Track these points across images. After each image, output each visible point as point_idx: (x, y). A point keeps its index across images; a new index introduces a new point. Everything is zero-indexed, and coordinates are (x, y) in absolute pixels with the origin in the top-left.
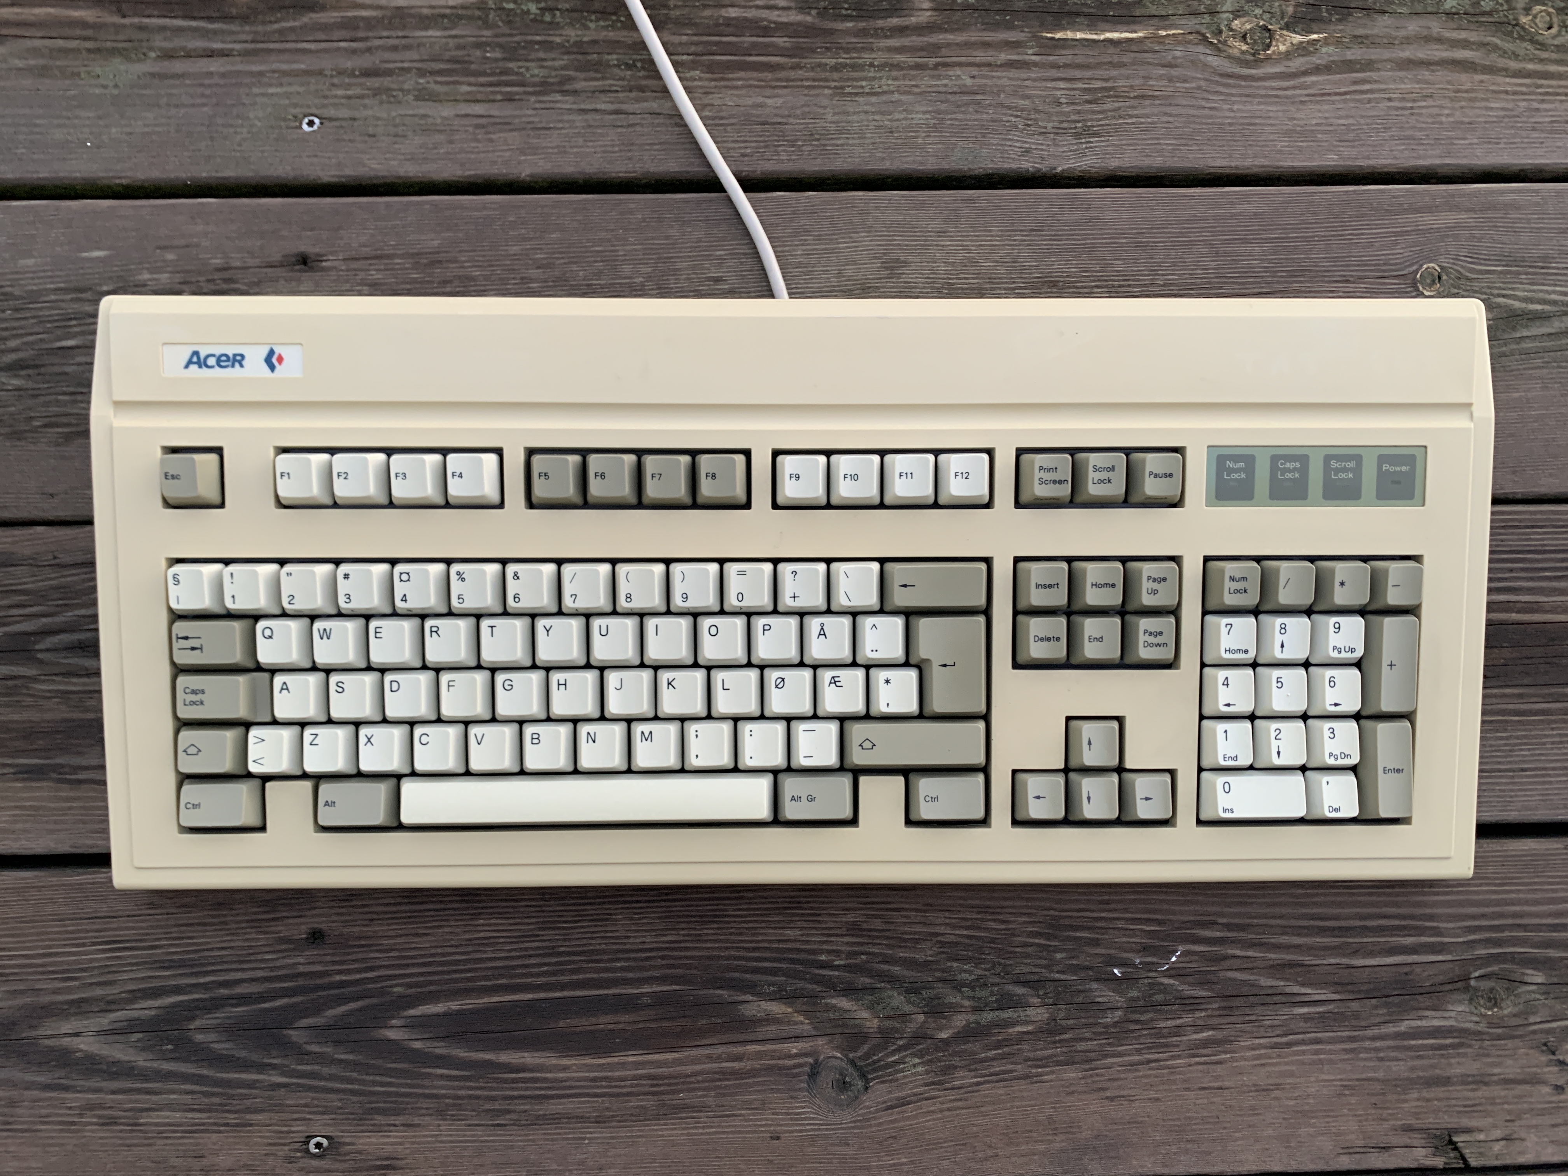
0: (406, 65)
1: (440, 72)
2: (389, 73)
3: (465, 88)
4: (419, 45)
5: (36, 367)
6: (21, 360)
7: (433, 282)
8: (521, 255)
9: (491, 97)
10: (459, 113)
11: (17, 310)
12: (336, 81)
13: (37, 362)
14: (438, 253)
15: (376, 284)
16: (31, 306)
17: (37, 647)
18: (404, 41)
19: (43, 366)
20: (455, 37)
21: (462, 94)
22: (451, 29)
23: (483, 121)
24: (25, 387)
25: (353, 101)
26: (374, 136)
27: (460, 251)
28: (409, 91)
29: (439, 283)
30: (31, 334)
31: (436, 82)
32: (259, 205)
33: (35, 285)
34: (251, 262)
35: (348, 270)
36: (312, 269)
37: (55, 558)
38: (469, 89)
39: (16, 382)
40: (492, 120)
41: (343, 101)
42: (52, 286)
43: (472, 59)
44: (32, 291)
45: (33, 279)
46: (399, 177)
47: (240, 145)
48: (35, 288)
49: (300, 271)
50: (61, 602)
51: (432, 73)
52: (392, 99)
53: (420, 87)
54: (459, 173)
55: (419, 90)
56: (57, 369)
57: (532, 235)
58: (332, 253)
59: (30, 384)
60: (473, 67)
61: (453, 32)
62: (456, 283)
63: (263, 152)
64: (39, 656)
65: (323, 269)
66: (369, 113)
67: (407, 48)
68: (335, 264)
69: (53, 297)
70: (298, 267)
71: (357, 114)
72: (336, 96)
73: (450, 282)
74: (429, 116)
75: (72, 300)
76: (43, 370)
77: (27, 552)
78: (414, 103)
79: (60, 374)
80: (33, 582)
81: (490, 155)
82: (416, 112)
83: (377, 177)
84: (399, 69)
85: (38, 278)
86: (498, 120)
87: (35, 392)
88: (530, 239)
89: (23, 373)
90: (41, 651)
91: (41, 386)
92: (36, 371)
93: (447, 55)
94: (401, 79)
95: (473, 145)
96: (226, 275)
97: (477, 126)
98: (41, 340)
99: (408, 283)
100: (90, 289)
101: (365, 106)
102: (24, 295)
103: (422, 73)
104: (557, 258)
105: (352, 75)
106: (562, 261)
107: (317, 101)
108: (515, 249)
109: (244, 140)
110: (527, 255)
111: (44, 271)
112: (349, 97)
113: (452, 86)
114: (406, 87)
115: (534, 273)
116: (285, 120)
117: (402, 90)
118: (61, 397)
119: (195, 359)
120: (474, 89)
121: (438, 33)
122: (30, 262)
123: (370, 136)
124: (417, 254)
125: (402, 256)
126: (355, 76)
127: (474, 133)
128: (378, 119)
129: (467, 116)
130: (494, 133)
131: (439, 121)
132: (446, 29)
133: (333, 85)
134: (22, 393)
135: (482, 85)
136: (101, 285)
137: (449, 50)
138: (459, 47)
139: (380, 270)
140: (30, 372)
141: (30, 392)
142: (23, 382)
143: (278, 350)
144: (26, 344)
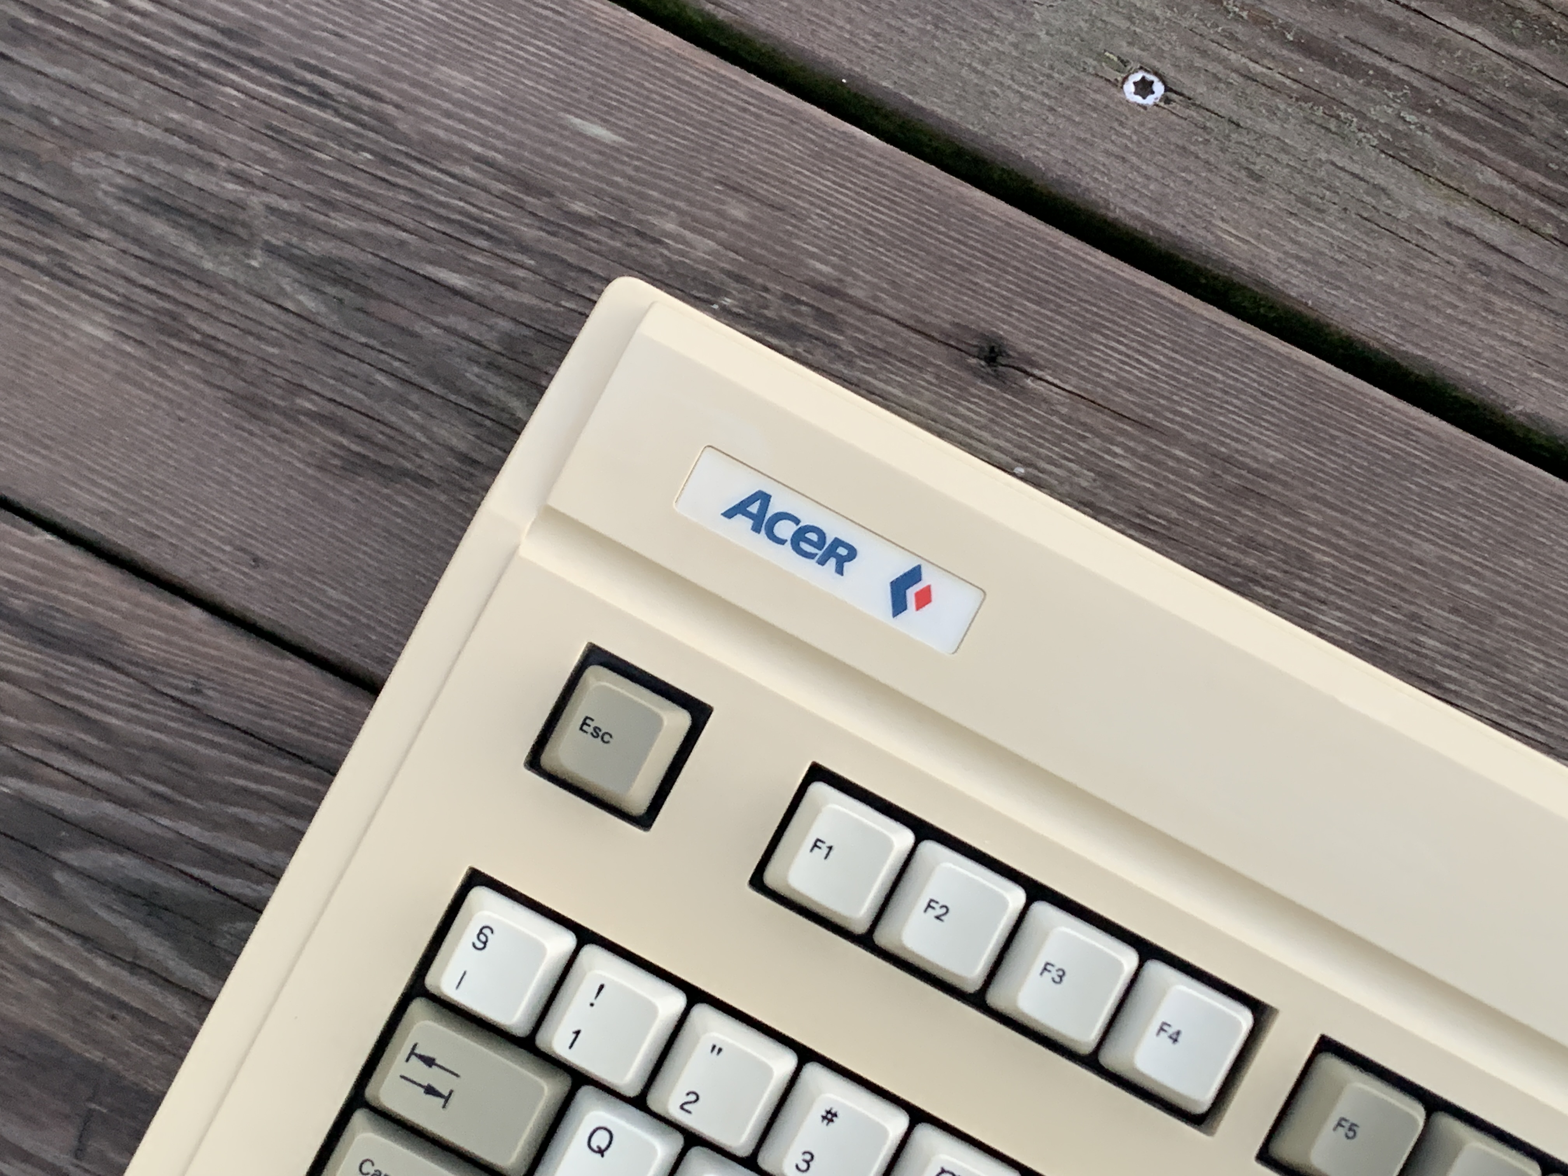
0: (1394, 69)
1: (1456, 120)
2: (1353, 68)
3: (1488, 176)
4: (1439, 45)
5: (363, 290)
6: (339, 262)
7: (1227, 531)
8: (1434, 567)
9: (1533, 221)
10: (1452, 219)
11: (385, 159)
12: (1239, 30)
13: (371, 284)
14: (1267, 477)
15: (1111, 477)
16: (418, 167)
17: (65, 856)
18: (1414, 21)
19: (380, 297)
20: (1522, 64)
21: (1478, 185)
22: (1520, 45)
23: (1493, 260)
24: (320, 320)
25: (1251, 88)
26: (1258, 178)
27: (1315, 498)
28: (1376, 124)
29: (1239, 540)
30: (388, 222)
31: (1439, 135)
32: (961, 199)
33: (447, 129)
34: (891, 305)
35: (1069, 420)
36: (1000, 380)
37: (197, 691)
38: (1497, 182)
39: (309, 302)
40: (1513, 268)
41: (1234, 78)
42: (478, 149)
43: (1533, 125)
44: (435, 139)
45: (448, 115)
46: (1265, 285)
47: (986, 63)
48: (441, 133)
49: (974, 371)
50: (161, 788)
51: (1440, 112)
52: (1333, 125)
53: (1401, 127)
54: (1391, 338)
55: (1395, 133)
56: (401, 317)
57: (1475, 538)
58: (1055, 369)
59: (332, 320)
60: (1528, 142)
61: (1521, 54)
62: (1274, 556)
63: (1024, 97)
64: (60, 876)
65: (1023, 391)
66: (1273, 128)
67: (1414, 37)
68: (1055, 395)
69: (468, 172)
70: (973, 361)
71: (1246, 117)
72: (1223, 61)
73: (1261, 547)
74: (1389, 196)
75: (503, 197)
76: (373, 305)
77: (148, 650)
78: (1374, 154)
79: (403, 330)
80: (130, 720)
81: (1473, 335)
82: (1370, 172)
83: (1220, 262)
84: (1377, 69)
85: (462, 121)
86: (1523, 274)
87: (336, 341)
88: (1466, 545)
89: (331, 290)
90: (66, 866)
91: (353, 335)
92: (359, 301)
93: (1487, 92)
94: (1371, 92)
95: (1449, 297)
96: (829, 305)
97: (1476, 265)
98: (402, 243)
99: (1177, 507)
100: (550, 195)
101: (1273, 112)
102: (416, 137)
103: (1418, 103)
104: (1504, 612)
105: (1278, 34)
106: (1511, 622)
107: (1181, 51)
108: (1427, 550)
109: (1000, 55)
110: (1445, 574)
111: (477, 111)
112: (1250, 77)
113: (1465, 159)
114: (1373, 113)
115: (1439, 616)
116: (1100, 57)
117: (1362, 115)
118: (380, 378)
119: (754, 508)
120: (1505, 185)
121: (1490, 41)
122: (461, 79)
123: (1252, 174)
124: (1227, 459)
125: (1192, 448)
126: (1284, 42)
127: (1462, 277)
128: (1285, 149)
129: (1466, 232)
130: (1502, 294)
131: (1403, 215)
132: (1511, 39)
133: (1232, 37)
134: (308, 327)
135: (1526, 187)
136: (573, 196)
137: (1496, 85)
138: (1521, 90)
139: (1134, 452)
140: (347, 295)
141: (326, 336)
142: (323, 309)
143: (928, 578)
144: (367, 235)
